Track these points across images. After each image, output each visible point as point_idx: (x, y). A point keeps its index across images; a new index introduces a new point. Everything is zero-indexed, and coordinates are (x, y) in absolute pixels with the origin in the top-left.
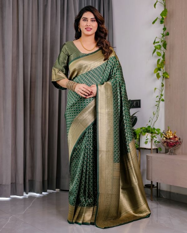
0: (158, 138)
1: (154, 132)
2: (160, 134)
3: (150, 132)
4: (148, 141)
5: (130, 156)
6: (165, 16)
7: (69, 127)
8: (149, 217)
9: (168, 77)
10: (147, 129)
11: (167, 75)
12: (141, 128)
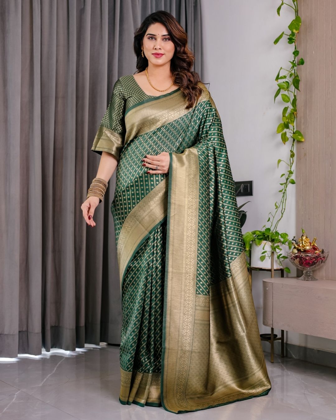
0: (283, 250)
1: (277, 240)
2: (287, 243)
3: (270, 240)
4: (267, 255)
5: (231, 282)
6: (296, 30)
7: (119, 229)
8: (267, 394)
9: (303, 140)
10: (263, 234)
11: (300, 137)
12: (254, 233)
